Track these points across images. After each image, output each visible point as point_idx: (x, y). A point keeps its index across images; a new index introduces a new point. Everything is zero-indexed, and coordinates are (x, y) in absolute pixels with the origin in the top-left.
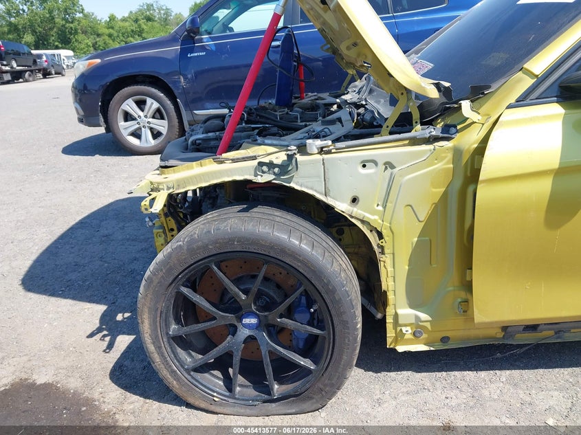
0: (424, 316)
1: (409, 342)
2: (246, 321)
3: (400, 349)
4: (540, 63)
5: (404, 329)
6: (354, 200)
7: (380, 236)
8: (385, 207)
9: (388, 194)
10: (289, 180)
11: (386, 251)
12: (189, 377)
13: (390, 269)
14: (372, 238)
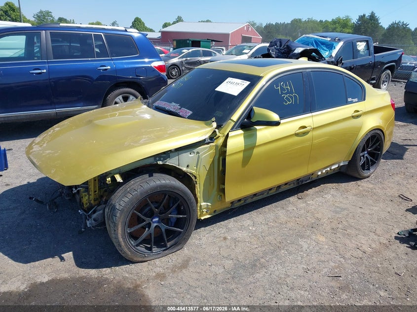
0: (209, 204)
1: (205, 215)
2: (154, 220)
3: (202, 218)
4: (235, 117)
5: (204, 210)
6: (188, 166)
7: (196, 178)
8: (197, 167)
9: (198, 162)
10: (166, 162)
11: (198, 183)
12: (134, 249)
13: (199, 189)
14: (193, 178)
